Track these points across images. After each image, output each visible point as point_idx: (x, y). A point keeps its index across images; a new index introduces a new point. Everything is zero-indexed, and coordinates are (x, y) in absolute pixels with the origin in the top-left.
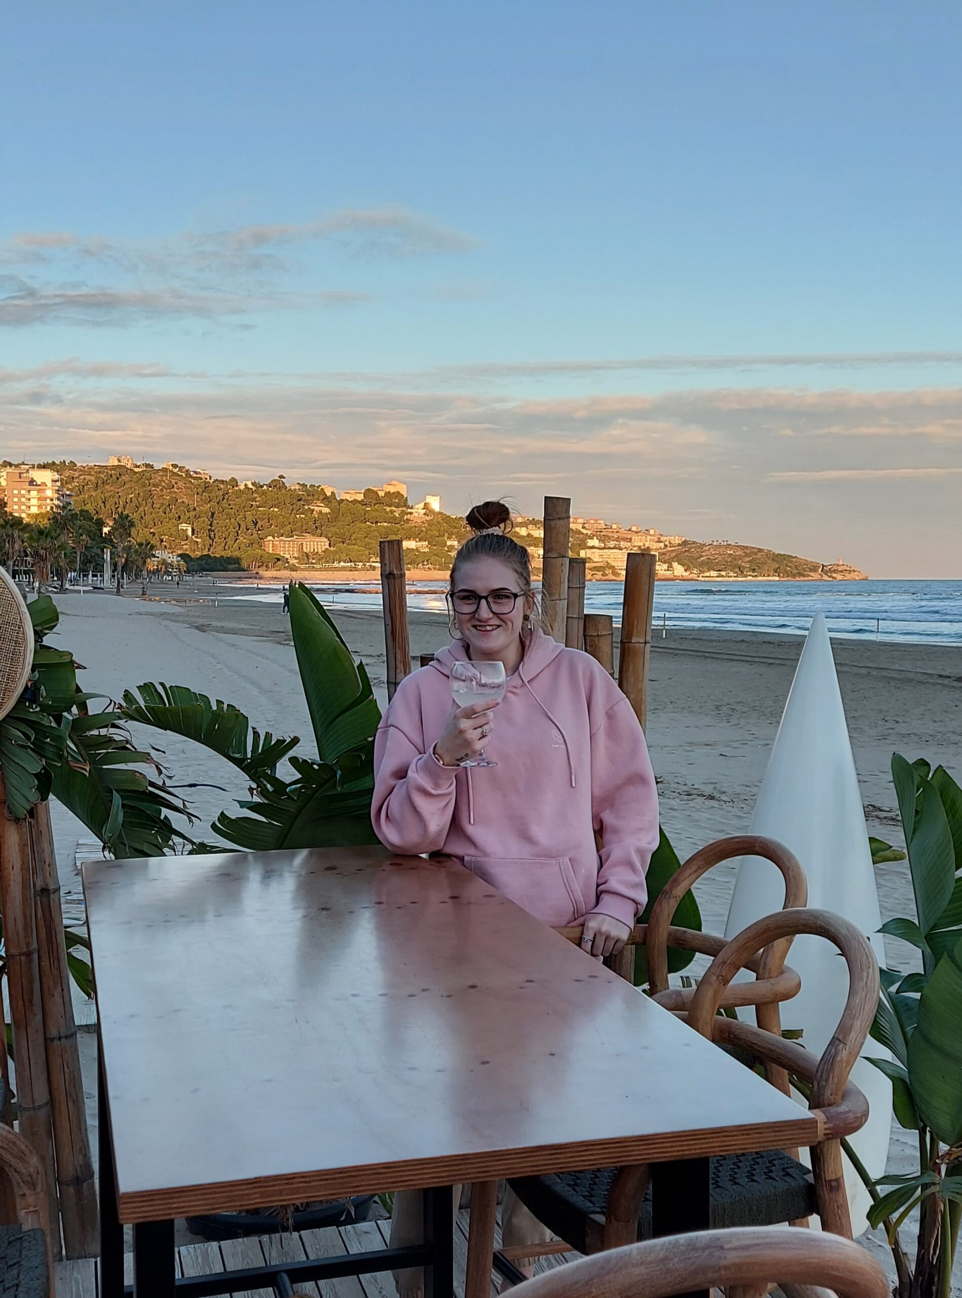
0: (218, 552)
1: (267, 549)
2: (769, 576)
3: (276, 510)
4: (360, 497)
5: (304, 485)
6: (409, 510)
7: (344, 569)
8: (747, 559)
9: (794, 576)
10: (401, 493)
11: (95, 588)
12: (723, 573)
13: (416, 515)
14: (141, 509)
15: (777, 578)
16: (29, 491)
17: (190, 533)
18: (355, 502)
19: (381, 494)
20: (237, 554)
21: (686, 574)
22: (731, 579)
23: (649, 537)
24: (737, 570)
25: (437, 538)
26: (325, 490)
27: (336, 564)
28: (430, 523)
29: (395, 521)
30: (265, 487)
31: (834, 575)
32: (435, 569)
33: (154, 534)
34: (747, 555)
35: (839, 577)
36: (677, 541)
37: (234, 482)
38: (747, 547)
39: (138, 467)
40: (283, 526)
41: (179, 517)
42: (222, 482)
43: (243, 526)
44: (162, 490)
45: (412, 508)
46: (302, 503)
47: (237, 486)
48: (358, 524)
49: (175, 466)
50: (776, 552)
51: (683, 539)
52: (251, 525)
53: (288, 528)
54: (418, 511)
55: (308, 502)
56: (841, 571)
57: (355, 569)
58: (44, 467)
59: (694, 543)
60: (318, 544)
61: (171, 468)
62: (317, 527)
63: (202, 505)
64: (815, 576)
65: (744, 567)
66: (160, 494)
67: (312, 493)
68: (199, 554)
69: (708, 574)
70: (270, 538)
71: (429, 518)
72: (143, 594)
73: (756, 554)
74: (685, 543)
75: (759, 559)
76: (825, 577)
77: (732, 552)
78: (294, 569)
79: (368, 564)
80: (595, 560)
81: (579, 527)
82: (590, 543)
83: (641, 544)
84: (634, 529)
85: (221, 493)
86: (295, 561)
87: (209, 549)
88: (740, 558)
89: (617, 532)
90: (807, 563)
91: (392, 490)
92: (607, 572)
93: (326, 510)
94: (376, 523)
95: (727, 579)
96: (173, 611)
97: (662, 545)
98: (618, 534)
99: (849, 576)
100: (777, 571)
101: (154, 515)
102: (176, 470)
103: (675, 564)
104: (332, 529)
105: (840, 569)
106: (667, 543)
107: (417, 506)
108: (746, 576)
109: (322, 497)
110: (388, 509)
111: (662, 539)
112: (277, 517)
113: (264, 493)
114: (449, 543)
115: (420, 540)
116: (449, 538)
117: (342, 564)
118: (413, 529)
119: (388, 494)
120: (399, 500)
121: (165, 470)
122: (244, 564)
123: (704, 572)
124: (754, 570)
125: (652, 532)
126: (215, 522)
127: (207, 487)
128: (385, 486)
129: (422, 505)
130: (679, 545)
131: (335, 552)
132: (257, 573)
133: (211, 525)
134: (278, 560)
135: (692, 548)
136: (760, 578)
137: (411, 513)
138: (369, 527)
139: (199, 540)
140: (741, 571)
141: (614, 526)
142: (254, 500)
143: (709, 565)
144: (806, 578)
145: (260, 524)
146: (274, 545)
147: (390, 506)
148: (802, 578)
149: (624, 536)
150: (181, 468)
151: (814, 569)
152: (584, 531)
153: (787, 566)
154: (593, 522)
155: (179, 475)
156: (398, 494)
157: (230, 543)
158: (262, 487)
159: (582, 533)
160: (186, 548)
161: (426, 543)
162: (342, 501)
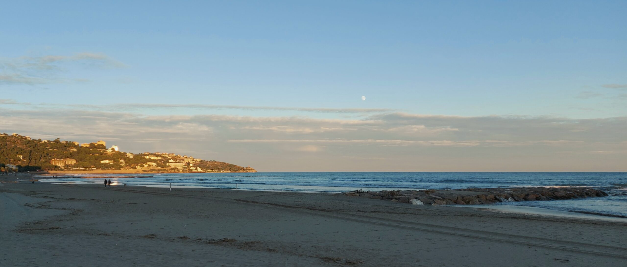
0: (32, 164)
1: (52, 163)
3: (56, 150)
4: (88, 146)
5: (67, 142)
6: (106, 150)
7: (81, 170)
8: (221, 166)
9: (235, 171)
10: (103, 144)
12: (213, 170)
13: (109, 152)
14: (2, 149)
17: (21, 158)
18: (86, 147)
19: (96, 145)
20: (40, 165)
23: (190, 159)
25: (116, 160)
26: (75, 143)
27: (78, 168)
28: (114, 155)
29: (101, 154)
30: (52, 142)
31: (247, 171)
32: (115, 170)
33: (7, 158)
36: (199, 160)
37: (40, 140)
38: (221, 162)
39: (2, 135)
40: (58, 155)
41: (18, 152)
42: (35, 140)
43: (43, 155)
44: (11, 143)
46: (66, 147)
48: (87, 155)
49: (17, 135)
50: (230, 164)
51: (201, 160)
52: (46, 155)
53: (61, 156)
55: (68, 147)
56: (249, 170)
57: (85, 170)
60: (72, 162)
61: (15, 135)
62: (71, 156)
63: (27, 148)
64: (242, 171)
65: (220, 168)
66: (10, 144)
67: (70, 144)
68: (25, 165)
69: (209, 171)
70: (53, 160)
71: (113, 153)
75: (224, 166)
76: (245, 171)
77: (216, 164)
78: (62, 170)
79: (90, 168)
80: (172, 166)
81: (167, 156)
82: (170, 161)
83: (187, 161)
84: (185, 156)
85: (35, 144)
86: (62, 168)
87: (29, 164)
88: (219, 165)
89: (180, 157)
90: (239, 167)
91: (100, 143)
92: (175, 170)
93: (75, 150)
94: (94, 154)
97: (194, 161)
98: (180, 158)
99: (251, 171)
101: (7, 152)
103: (198, 168)
104: (77, 156)
106: (196, 161)
107: (109, 149)
108: (221, 171)
109: (74, 146)
110: (98, 150)
112: (56, 152)
113: (52, 144)
114: (120, 161)
115: (110, 160)
116: (121, 159)
117: (81, 168)
118: (108, 157)
119: (99, 145)
120: (103, 147)
121: (12, 136)
122: (43, 169)
123: (207, 170)
124: (223, 169)
126: (32, 154)
127: (29, 142)
128: (97, 142)
129: (111, 148)
130: (200, 162)
131: (78, 164)
132: (48, 172)
133: (30, 155)
134: (56, 167)
135: (204, 162)
138: (91, 156)
139: (25, 160)
140: (219, 170)
141: (178, 156)
142: (48, 146)
143: (209, 168)
145: (50, 155)
146: (54, 162)
147: (99, 148)
148: (238, 172)
149: (182, 159)
150: (19, 135)
151: (241, 169)
153: (233, 168)
154: (171, 154)
155: (18, 138)
157: (38, 161)
159: (168, 158)
160: (20, 163)
161: (112, 161)
162: (81, 147)
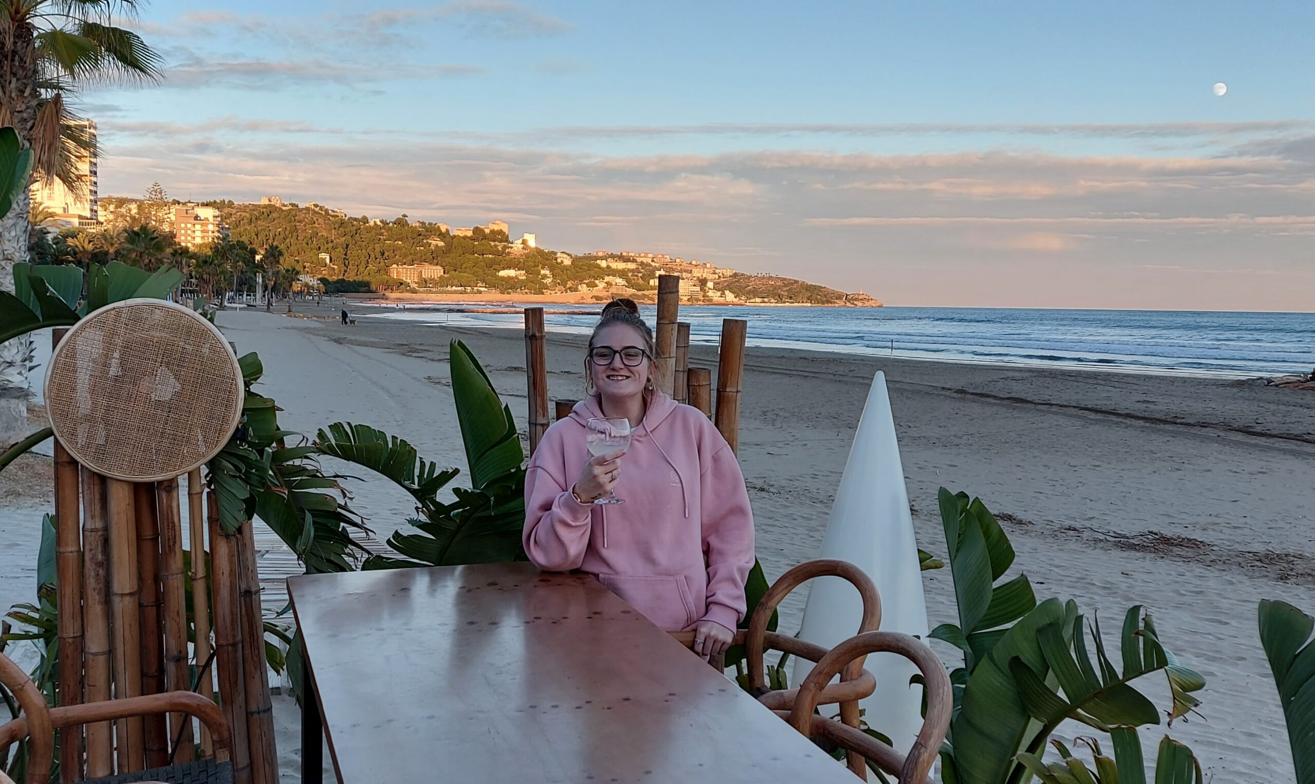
0: (351, 277)
1: (392, 275)
2: (803, 302)
3: (400, 243)
4: (470, 234)
5: (423, 223)
6: (510, 245)
7: (455, 292)
8: (785, 289)
9: (823, 303)
10: (504, 230)
11: (248, 305)
12: (766, 300)
13: (516, 249)
14: (288, 240)
15: (809, 305)
16: (194, 225)
17: (328, 261)
18: (465, 237)
19: (487, 231)
20: (367, 279)
21: (736, 300)
22: (772, 305)
23: (706, 270)
24: (777, 297)
25: (532, 268)
26: (441, 227)
27: (449, 288)
28: (527, 256)
29: (497, 253)
30: (391, 224)
31: (855, 302)
32: (531, 293)
33: (298, 262)
34: (785, 286)
35: (859, 304)
36: (729, 273)
37: (365, 220)
38: (785, 279)
39: (285, 206)
40: (405, 256)
41: (320, 248)
42: (356, 219)
43: (372, 256)
44: (305, 225)
45: (512, 243)
46: (421, 237)
47: (368, 223)
48: (468, 256)
49: (316, 206)
50: (809, 283)
51: (734, 272)
52: (378, 256)
53: (410, 258)
54: (517, 246)
55: (427, 237)
56: (862, 300)
57: (465, 292)
58: (207, 205)
59: (742, 275)
60: (434, 272)
61: (313, 207)
62: (434, 258)
63: (338, 238)
64: (841, 303)
65: (783, 295)
66: (304, 228)
67: (431, 230)
68: (335, 278)
69: (753, 300)
70: (395, 266)
71: (526, 252)
72: (289, 311)
73: (792, 284)
74: (735, 275)
75: (795, 289)
76: (848, 304)
77: (773, 283)
78: (414, 291)
79: (475, 288)
81: (649, 261)
82: (658, 273)
83: (700, 275)
84: (694, 263)
85: (354, 228)
86: (415, 286)
87: (344, 275)
88: (780, 287)
89: (680, 265)
90: (833, 292)
91: (496, 228)
93: (441, 244)
94: (483, 255)
95: (769, 304)
96: (315, 326)
97: (716, 276)
98: (681, 267)
99: (867, 304)
100: (809, 299)
101: (298, 246)
102: (317, 209)
103: (727, 292)
104: (446, 259)
105: (861, 297)
106: (721, 275)
107: (516, 242)
108: (785, 302)
109: (438, 233)
110: (492, 244)
111: (717, 271)
112: (400, 248)
113: (390, 229)
114: (543, 272)
115: (519, 270)
116: (543, 268)
117: (454, 288)
118: (513, 261)
119: (492, 232)
120: (500, 236)
121: (307, 209)
122: (373, 287)
123: (750, 299)
124: (791, 298)
125: (708, 266)
126: (349, 252)
127: (343, 223)
128: (490, 225)
129: (520, 241)
130: (731, 276)
131: (448, 279)
132: (384, 295)
133: (345, 255)
134: (401, 284)
135: (740, 279)
136: (796, 304)
137: (511, 248)
138: (477, 258)
139: (336, 267)
140: (780, 298)
141: (678, 260)
142: (382, 234)
143: (754, 293)
144: (833, 305)
145: (386, 254)
146: (397, 272)
147: (494, 241)
148: (830, 305)
149: (686, 268)
150: (321, 208)
151: (839, 297)
152: (653, 264)
153: (818, 294)
154: (660, 256)
155: (319, 213)
156: (501, 232)
157: (361, 269)
158: (388, 224)
159: (651, 266)
160: (325, 273)
161: (524, 272)
162: (455, 236)
